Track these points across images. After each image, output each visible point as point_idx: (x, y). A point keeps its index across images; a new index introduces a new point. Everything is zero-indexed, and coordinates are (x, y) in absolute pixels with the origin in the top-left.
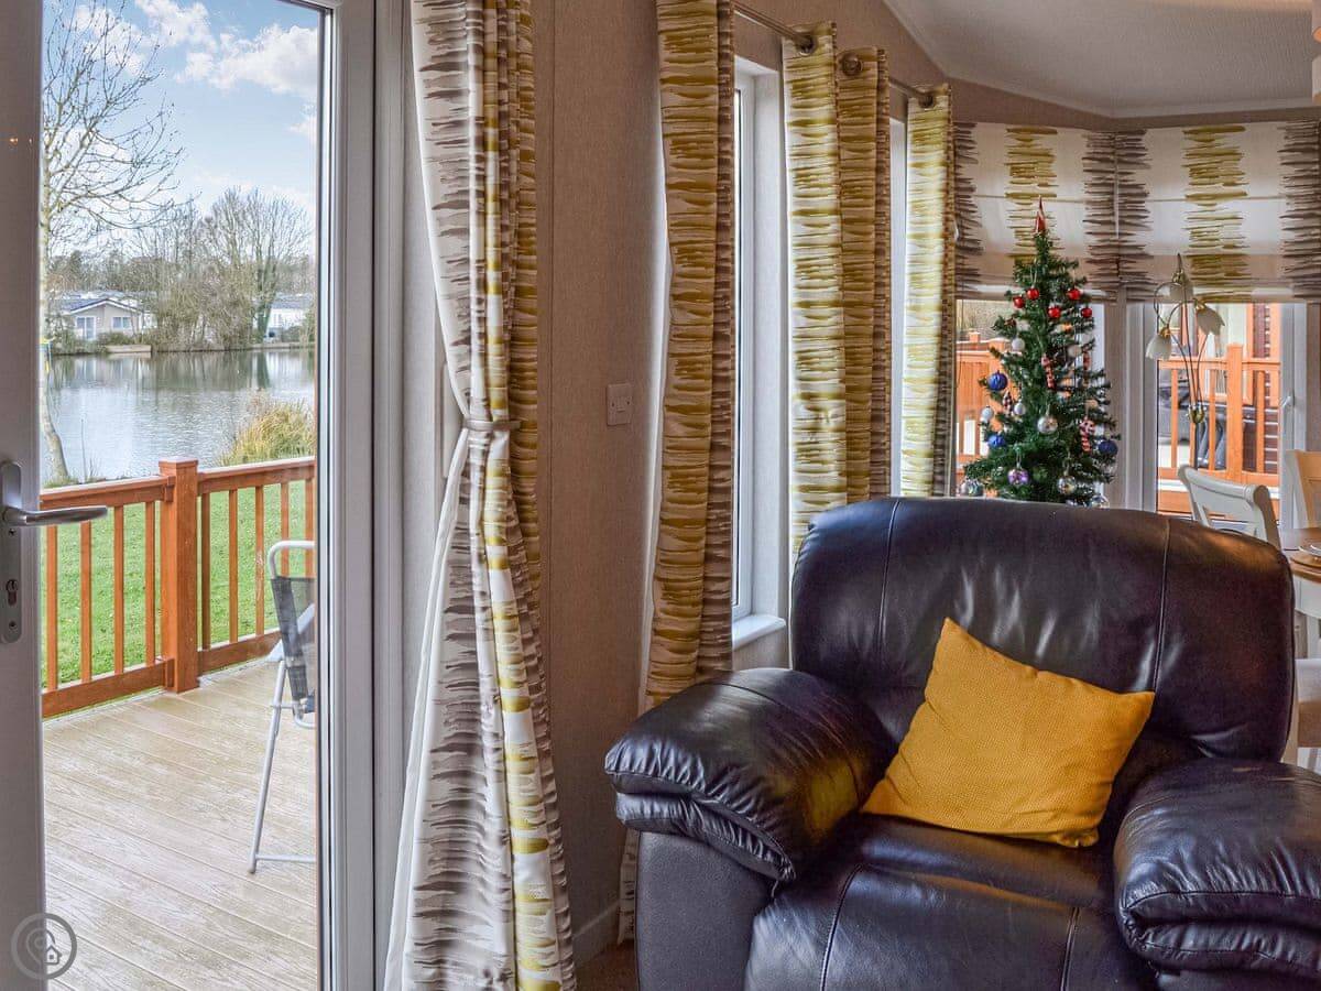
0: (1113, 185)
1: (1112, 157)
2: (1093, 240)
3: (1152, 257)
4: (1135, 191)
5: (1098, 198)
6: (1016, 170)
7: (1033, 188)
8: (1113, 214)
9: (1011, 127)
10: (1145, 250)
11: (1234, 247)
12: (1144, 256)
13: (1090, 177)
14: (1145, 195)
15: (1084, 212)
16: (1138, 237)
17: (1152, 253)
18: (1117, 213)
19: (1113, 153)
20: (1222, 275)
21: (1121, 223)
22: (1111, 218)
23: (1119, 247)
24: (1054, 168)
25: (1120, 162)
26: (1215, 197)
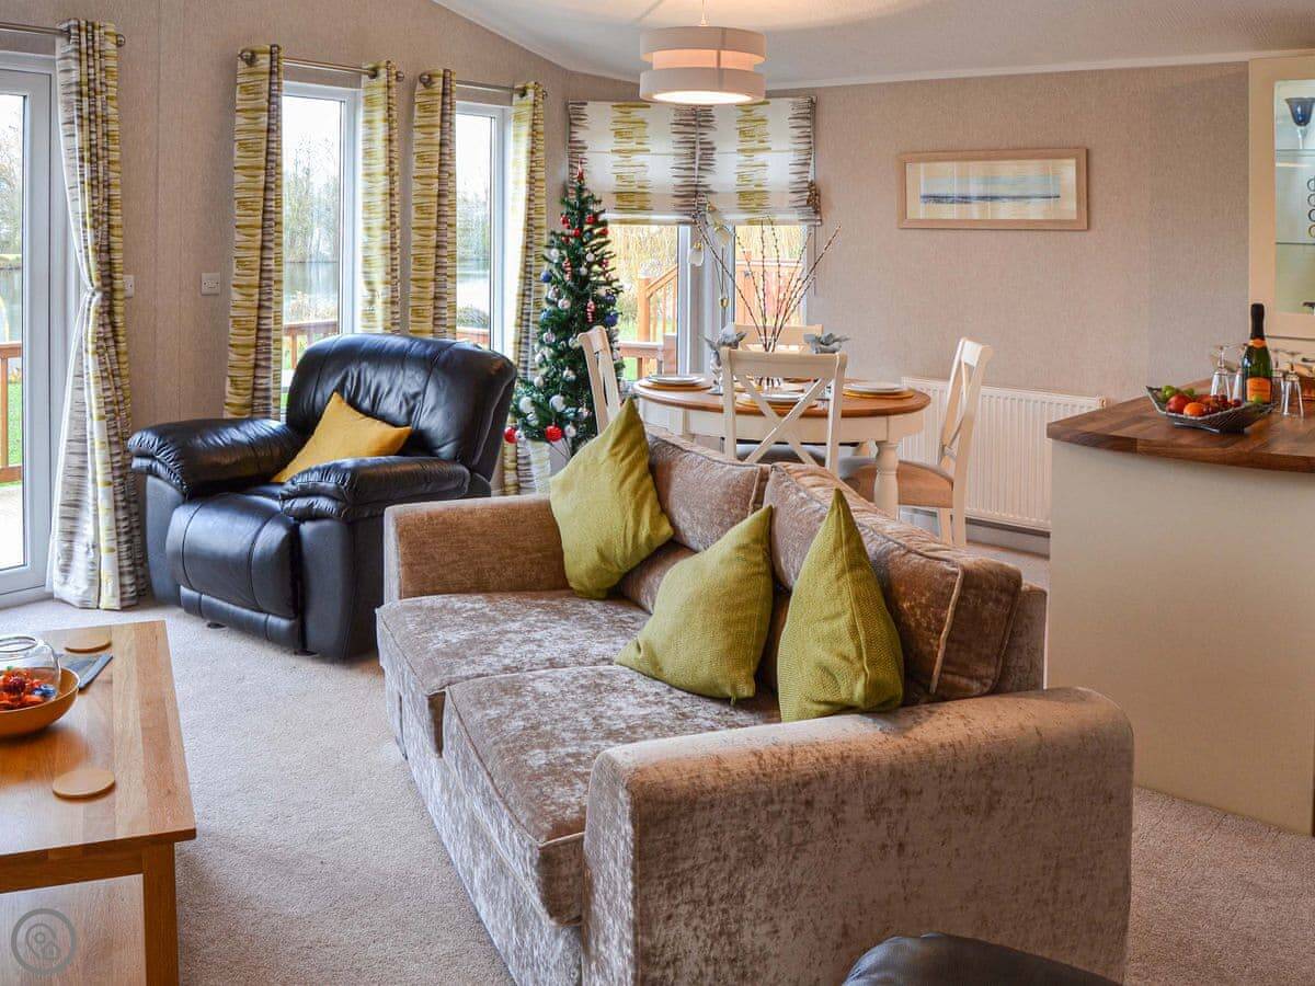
0: (694, 142)
1: (693, 123)
2: (678, 181)
3: (716, 193)
4: (708, 146)
5: (685, 151)
6: (618, 133)
7: (632, 145)
8: (694, 163)
9: (615, 104)
10: (711, 188)
11: (760, 186)
12: (710, 192)
13: (677, 137)
14: (713, 149)
15: (672, 161)
16: (709, 179)
17: (715, 190)
18: (697, 162)
19: (695, 120)
20: (754, 206)
21: (700, 169)
22: (693, 166)
23: (696, 186)
24: (648, 131)
25: (700, 126)
26: (753, 150)
